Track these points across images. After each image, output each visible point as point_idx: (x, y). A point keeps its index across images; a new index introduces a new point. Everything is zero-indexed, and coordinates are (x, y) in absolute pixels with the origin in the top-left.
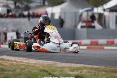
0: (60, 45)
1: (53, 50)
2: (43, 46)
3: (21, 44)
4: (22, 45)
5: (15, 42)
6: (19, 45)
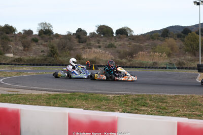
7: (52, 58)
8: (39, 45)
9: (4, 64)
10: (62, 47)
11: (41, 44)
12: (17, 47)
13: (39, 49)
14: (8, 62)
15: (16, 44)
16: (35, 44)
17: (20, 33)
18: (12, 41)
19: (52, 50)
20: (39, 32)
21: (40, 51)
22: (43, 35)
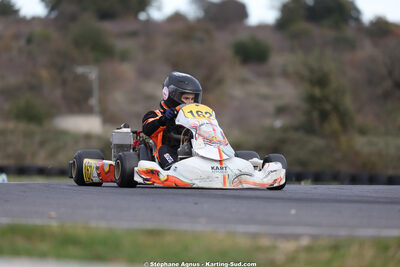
0: (221, 164)
1: (202, 179)
2: (169, 169)
3: (103, 166)
4: (107, 169)
5: (87, 161)
6: (97, 168)
7: (317, 142)
8: (269, 76)
9: (42, 172)
10: (388, 84)
11: (285, 74)
12: (149, 87)
13: (265, 97)
14: (64, 159)
15: (145, 74)
16: (245, 72)
17: (177, 17)
18: (124, 57)
19: (317, 92)
20: (285, 9)
21: (270, 106)
22: (303, 25)
